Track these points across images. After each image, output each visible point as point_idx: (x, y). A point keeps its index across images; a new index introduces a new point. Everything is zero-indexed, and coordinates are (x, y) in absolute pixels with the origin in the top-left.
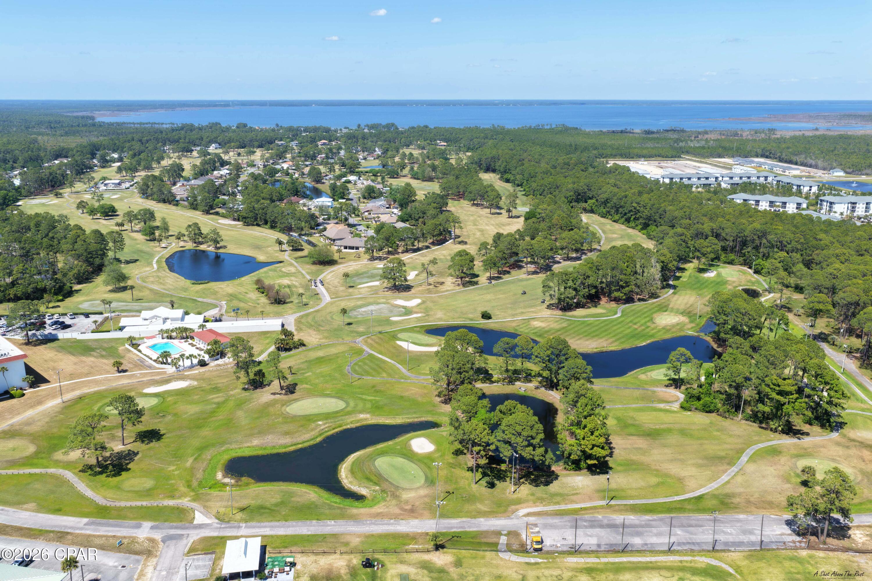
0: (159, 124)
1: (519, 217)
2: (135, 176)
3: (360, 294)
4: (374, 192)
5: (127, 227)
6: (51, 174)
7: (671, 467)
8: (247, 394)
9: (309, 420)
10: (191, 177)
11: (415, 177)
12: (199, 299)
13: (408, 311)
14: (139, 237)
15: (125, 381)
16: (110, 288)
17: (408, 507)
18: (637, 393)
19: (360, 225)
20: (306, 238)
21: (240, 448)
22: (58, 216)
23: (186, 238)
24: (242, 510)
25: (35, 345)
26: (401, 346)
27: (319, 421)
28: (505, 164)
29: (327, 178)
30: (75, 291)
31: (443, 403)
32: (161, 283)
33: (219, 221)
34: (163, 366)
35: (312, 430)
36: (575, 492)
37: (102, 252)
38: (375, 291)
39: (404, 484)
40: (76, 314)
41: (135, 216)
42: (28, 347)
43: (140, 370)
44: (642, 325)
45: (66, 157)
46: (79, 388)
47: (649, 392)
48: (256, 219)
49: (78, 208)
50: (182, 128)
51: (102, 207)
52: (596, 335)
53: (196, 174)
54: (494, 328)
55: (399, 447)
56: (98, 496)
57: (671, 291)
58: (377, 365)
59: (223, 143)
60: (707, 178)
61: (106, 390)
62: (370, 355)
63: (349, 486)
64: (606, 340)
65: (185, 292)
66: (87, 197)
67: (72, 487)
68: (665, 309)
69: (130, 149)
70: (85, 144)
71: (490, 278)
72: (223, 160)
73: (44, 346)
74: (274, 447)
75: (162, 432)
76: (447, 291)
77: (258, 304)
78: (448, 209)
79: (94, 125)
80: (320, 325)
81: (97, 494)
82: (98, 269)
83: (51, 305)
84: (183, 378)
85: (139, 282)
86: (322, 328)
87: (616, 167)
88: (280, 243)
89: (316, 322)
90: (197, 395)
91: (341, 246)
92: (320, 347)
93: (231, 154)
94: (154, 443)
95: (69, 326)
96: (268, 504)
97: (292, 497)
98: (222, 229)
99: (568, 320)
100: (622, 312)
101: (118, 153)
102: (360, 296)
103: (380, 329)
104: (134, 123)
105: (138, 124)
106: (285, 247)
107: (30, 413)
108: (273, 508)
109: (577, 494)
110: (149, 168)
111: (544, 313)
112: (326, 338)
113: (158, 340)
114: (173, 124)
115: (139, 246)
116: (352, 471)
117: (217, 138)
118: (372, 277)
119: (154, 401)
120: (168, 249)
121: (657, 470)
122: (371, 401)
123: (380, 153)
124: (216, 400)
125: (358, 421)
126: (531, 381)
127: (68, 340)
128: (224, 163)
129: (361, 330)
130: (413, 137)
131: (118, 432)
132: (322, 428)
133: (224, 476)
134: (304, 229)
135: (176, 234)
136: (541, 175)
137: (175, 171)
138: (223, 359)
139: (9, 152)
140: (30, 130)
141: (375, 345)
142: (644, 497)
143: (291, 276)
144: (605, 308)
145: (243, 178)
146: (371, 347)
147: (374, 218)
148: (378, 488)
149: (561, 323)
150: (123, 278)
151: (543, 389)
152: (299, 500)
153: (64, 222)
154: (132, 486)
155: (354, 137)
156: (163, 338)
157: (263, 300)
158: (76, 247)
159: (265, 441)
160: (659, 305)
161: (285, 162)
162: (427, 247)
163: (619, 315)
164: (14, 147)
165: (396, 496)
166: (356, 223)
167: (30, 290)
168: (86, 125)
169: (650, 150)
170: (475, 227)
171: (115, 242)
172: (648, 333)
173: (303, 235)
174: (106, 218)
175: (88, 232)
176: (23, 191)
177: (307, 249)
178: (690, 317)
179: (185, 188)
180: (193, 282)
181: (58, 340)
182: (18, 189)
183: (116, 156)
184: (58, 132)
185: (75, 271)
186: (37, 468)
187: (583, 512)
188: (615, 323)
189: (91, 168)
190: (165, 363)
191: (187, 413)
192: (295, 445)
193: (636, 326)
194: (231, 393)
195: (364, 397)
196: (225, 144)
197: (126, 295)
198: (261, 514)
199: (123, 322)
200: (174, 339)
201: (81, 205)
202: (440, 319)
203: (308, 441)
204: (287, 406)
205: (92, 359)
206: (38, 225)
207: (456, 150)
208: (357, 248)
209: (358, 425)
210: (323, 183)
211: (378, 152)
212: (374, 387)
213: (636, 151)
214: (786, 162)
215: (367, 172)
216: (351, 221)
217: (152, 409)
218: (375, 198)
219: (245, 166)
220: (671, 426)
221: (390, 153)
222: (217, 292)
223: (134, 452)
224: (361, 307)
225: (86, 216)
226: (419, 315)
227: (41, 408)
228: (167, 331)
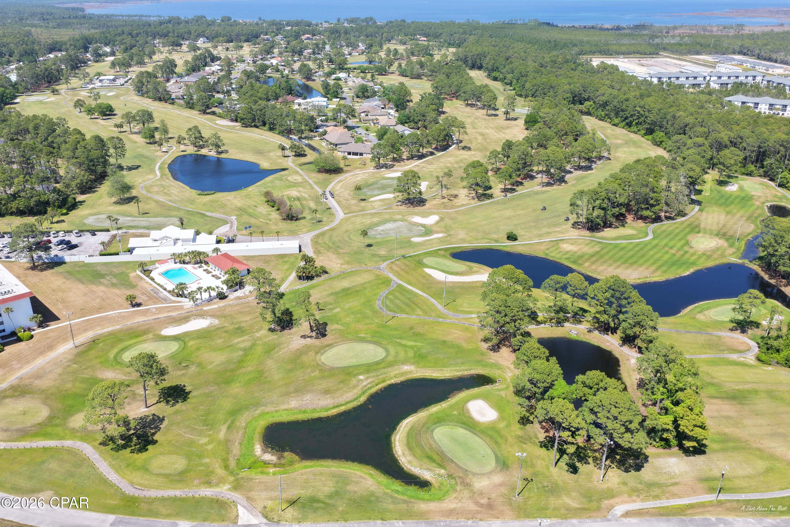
0: (146, 16)
1: (516, 119)
2: (128, 72)
3: (374, 208)
4: (367, 91)
5: (125, 128)
6: (46, 70)
7: (774, 445)
8: (273, 336)
9: (349, 374)
10: (184, 73)
11: (403, 74)
12: (208, 214)
13: (428, 231)
14: (139, 139)
15: (140, 319)
16: (114, 199)
17: (484, 501)
18: (701, 339)
19: (358, 127)
20: (307, 142)
21: (277, 411)
22: (56, 119)
23: (186, 142)
24: (292, 503)
25: (42, 270)
26: (430, 276)
27: (360, 374)
28: (493, 61)
29: (317, 74)
30: (80, 202)
31: (491, 350)
32: (166, 194)
33: (217, 122)
34: (179, 299)
35: (355, 387)
36: (673, 481)
37: (103, 160)
38: (387, 204)
39: (473, 467)
40: (82, 231)
41: (134, 117)
42: (34, 272)
43: (155, 303)
44: (679, 250)
45: (60, 50)
46: (92, 328)
47: (715, 338)
48: (254, 120)
49: (75, 106)
50: (169, 22)
51: (100, 106)
52: (635, 262)
53: (188, 70)
54: (522, 252)
55: (455, 412)
56: (124, 481)
57: (697, 208)
58: (409, 299)
59: (210, 37)
60: (695, 78)
61: (120, 331)
62: (399, 286)
63: (409, 467)
64: (647, 268)
65: (192, 204)
66: (83, 94)
67: (92, 466)
68: (697, 230)
69: (121, 43)
70: (77, 37)
71: (505, 190)
72: (213, 55)
73: (51, 271)
74: (315, 409)
75: (188, 389)
76: (463, 205)
77: (270, 220)
78: (444, 110)
79: (84, 17)
80: (338, 247)
81: (123, 477)
82: (102, 177)
83: (55, 219)
84: (202, 315)
85: (144, 192)
86: (341, 251)
87: (604, 67)
88: (283, 149)
89: (333, 243)
90: (220, 338)
91: (345, 152)
92: (343, 275)
93: (220, 48)
94: (180, 404)
95: (75, 246)
96: (321, 496)
97: (347, 484)
98: (221, 130)
99: (599, 243)
100: (653, 233)
101: (111, 47)
102: (373, 211)
103: (402, 252)
104: (122, 16)
105: (126, 16)
106: (287, 153)
107: (40, 362)
108: (327, 501)
109: (676, 484)
110: (141, 63)
111: (571, 233)
112: (348, 263)
113: (171, 265)
114: (160, 17)
115: (139, 149)
116: (409, 447)
117: (204, 32)
118: (383, 189)
119: (174, 347)
120: (169, 154)
121: (758, 449)
122: (412, 347)
123: (364, 48)
124: (242, 345)
125: (403, 374)
126: (580, 321)
127: (75, 264)
128: (214, 59)
129: (383, 253)
130: (394, 32)
131: (138, 389)
132: (364, 384)
133: (264, 452)
134: (305, 132)
135: (176, 136)
136: (533, 74)
137: (168, 67)
138: (243, 290)
139: (5, 46)
140: (24, 21)
141: (402, 273)
142: (756, 490)
143: (299, 186)
144: (633, 228)
145: (236, 74)
146: (398, 275)
147: (373, 120)
148: (443, 471)
149: (593, 247)
150: (127, 188)
151: (596, 332)
152: (356, 489)
153: (63, 125)
154: (162, 468)
155: (337, 31)
156: (175, 263)
157: (275, 215)
158: (77, 154)
159: (304, 402)
160: (690, 225)
161: (274, 57)
162: (432, 154)
163: (650, 237)
164: (9, 40)
165: (467, 483)
166: (354, 124)
167: (32, 202)
168: (76, 17)
169: (628, 46)
170: (475, 130)
171: (115, 148)
172: (688, 259)
173: (303, 139)
174: (104, 117)
175: (88, 137)
176: (20, 87)
177: (311, 156)
178: (727, 240)
179: (179, 85)
180: (199, 192)
181: (65, 263)
182: (14, 85)
183: (108, 49)
184: (51, 24)
185: (78, 181)
186: (52, 439)
187: (690, 511)
188: (649, 247)
189: (85, 62)
190: (181, 296)
191: (213, 362)
192: (337, 406)
193: (673, 251)
194: (258, 335)
195: (404, 342)
196: (213, 38)
197: (131, 208)
198: (315, 510)
199: (133, 242)
200: (187, 263)
201: (79, 104)
202: (464, 241)
203: (351, 401)
204: (322, 354)
205: (102, 288)
206: (36, 128)
207: (439, 46)
208: (361, 154)
209: (402, 379)
210: (314, 80)
211: (362, 47)
212: (411, 328)
213: (615, 48)
214: (765, 59)
215: (355, 69)
216: (351, 122)
217: (173, 357)
218: (368, 97)
219: (235, 61)
220: (756, 386)
221: (374, 49)
222: (225, 205)
223: (159, 417)
224: (378, 224)
225: (84, 115)
226: (440, 235)
227: (52, 355)
228: (180, 255)
